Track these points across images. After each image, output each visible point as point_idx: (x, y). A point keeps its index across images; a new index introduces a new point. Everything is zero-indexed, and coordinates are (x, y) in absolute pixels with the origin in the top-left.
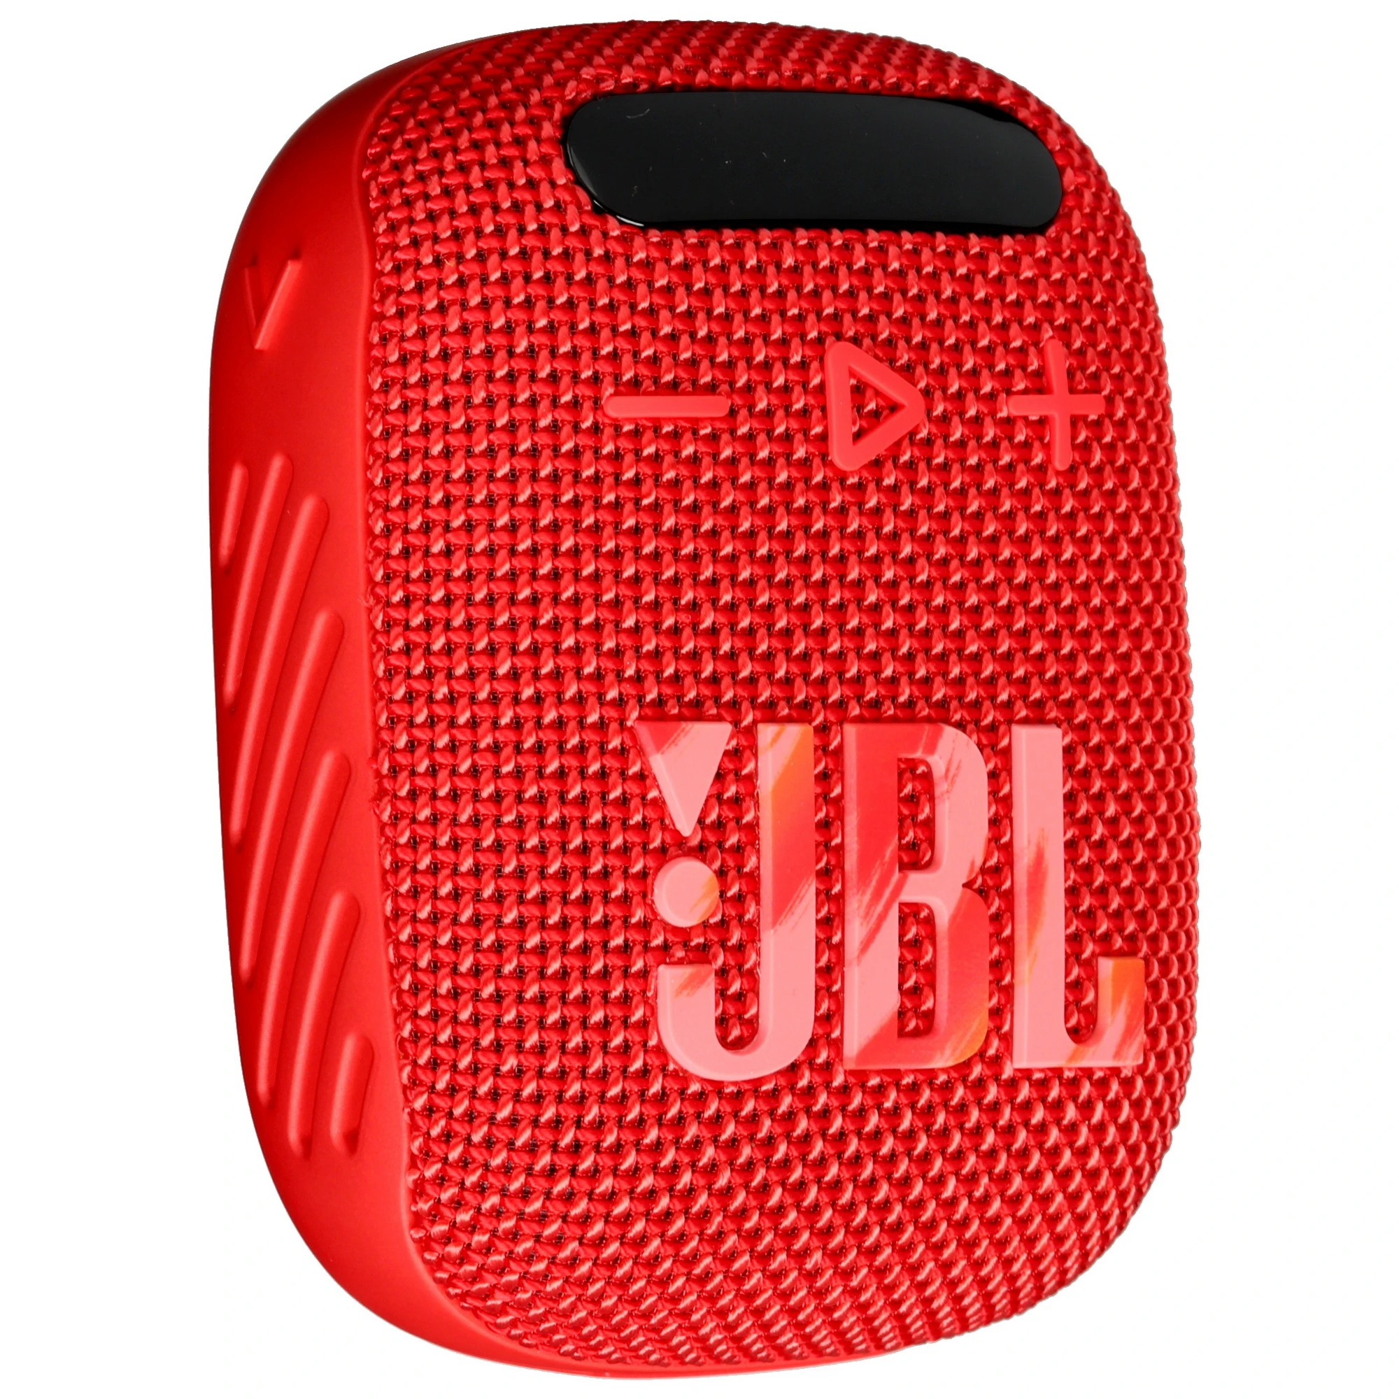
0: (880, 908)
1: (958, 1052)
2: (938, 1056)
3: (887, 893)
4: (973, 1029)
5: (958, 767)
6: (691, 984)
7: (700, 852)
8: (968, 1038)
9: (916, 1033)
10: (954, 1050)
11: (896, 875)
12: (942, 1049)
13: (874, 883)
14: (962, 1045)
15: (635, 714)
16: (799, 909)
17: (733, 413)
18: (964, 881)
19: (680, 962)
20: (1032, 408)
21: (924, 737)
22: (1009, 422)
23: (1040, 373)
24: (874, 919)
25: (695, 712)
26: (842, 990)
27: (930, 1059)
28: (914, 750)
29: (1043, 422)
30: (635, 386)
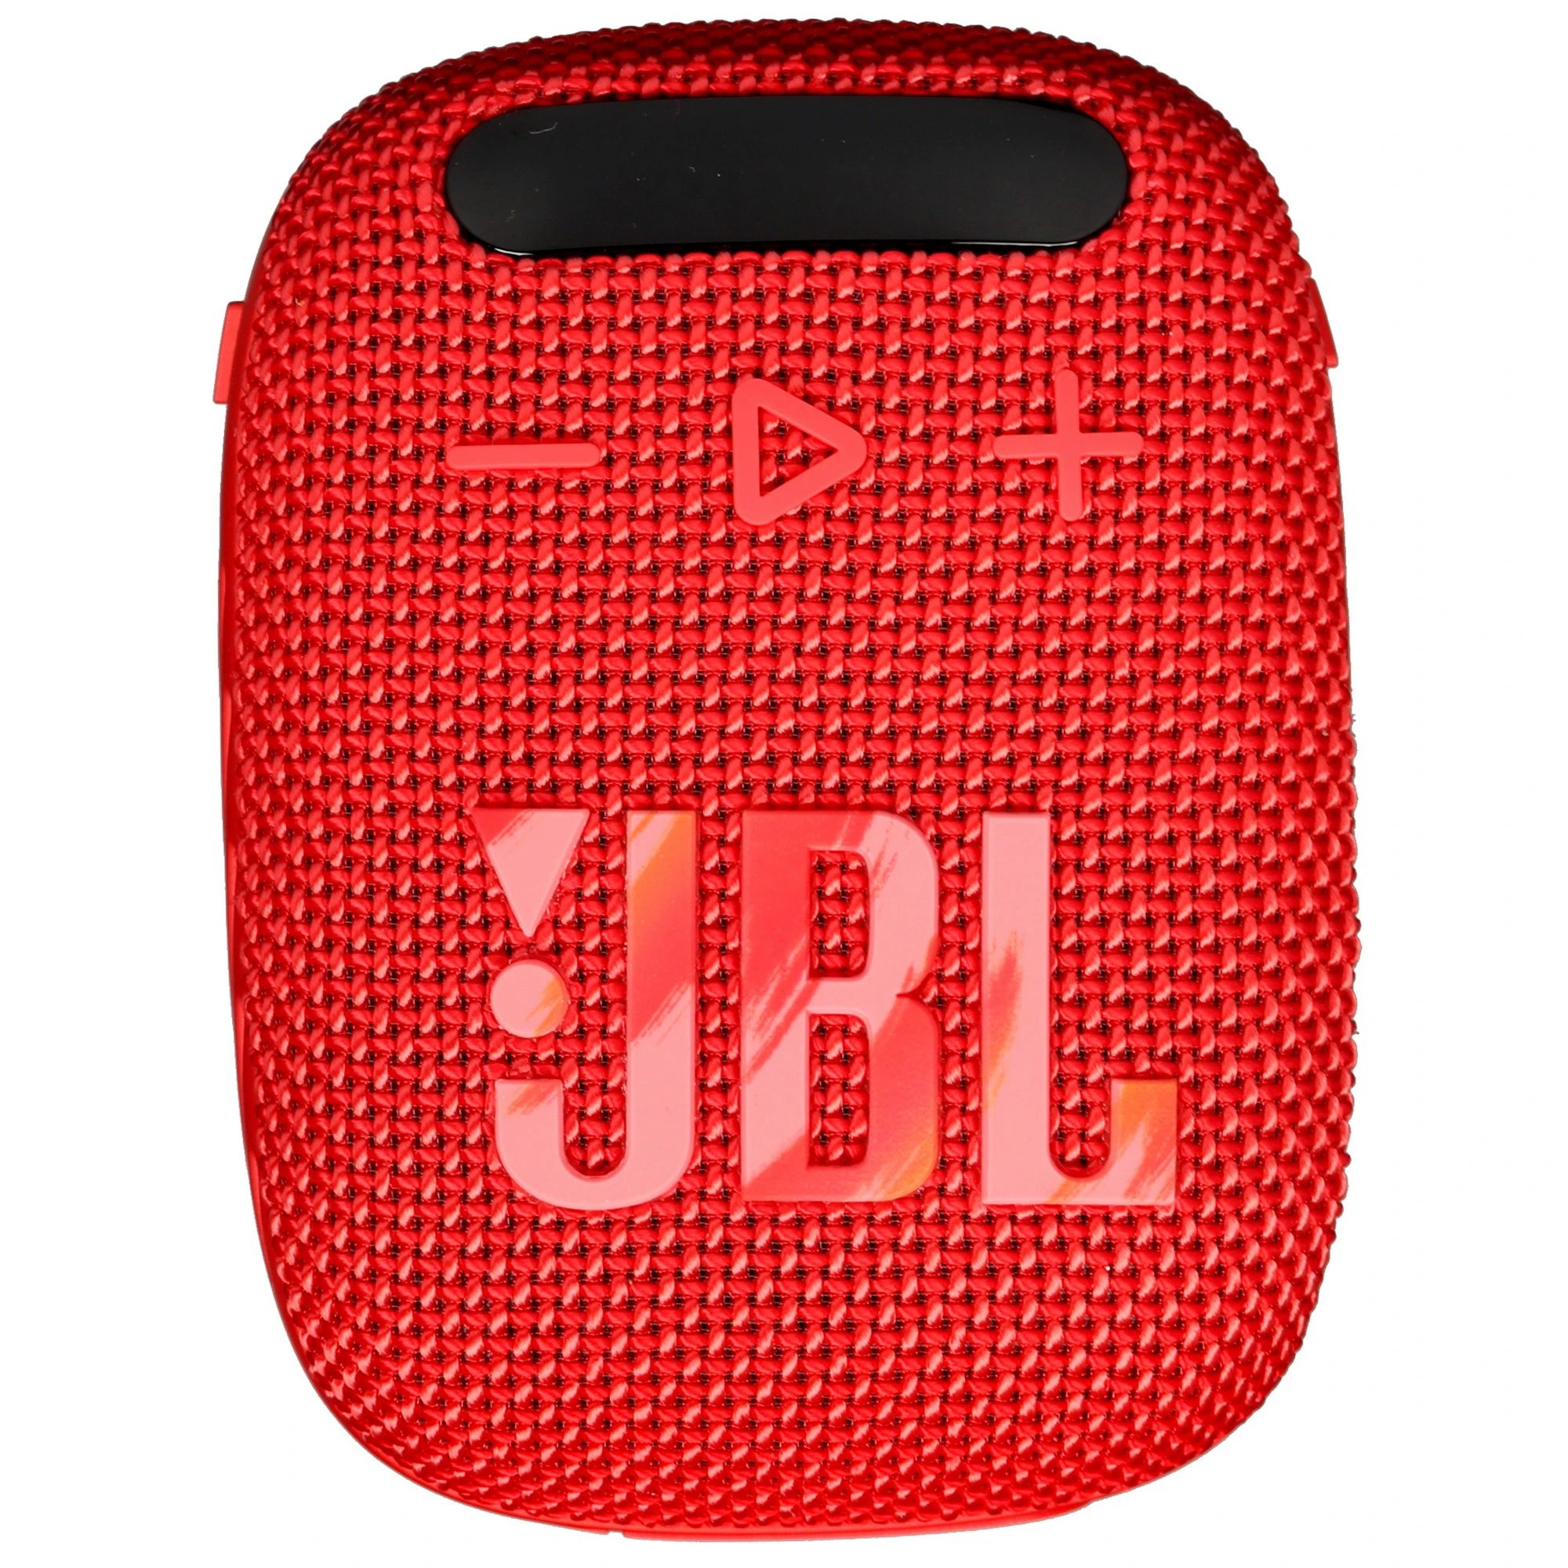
0: (779, 1018)
1: (891, 1183)
2: (863, 1187)
3: (789, 1003)
4: (912, 1158)
5: (893, 861)
6: (527, 1102)
7: (553, 956)
8: (905, 1167)
9: (846, 1161)
10: (887, 1181)
11: (803, 982)
12: (869, 1180)
13: (771, 991)
14: (898, 1176)
15: (473, 803)
16: (668, 1020)
17: (609, 462)
18: (899, 991)
19: (522, 1077)
20: (1036, 449)
21: (845, 827)
22: (999, 466)
23: (1048, 410)
24: (770, 1033)
25: (551, 798)
26: (738, 1112)
27: (852, 1190)
28: (832, 840)
29: (1049, 465)
30: (487, 434)
